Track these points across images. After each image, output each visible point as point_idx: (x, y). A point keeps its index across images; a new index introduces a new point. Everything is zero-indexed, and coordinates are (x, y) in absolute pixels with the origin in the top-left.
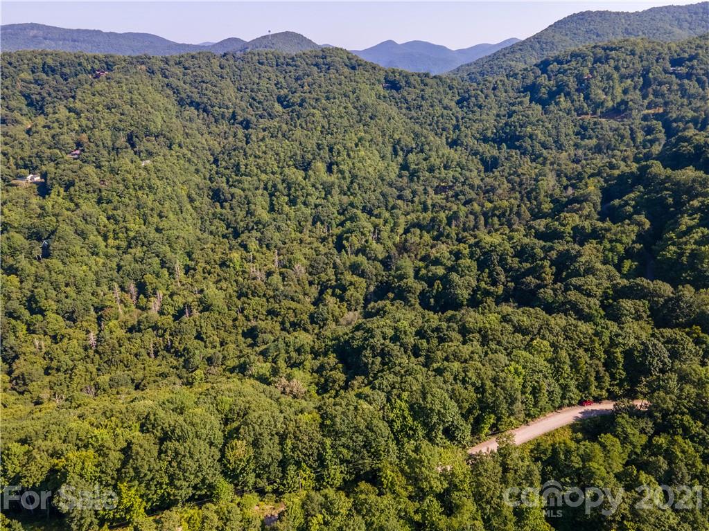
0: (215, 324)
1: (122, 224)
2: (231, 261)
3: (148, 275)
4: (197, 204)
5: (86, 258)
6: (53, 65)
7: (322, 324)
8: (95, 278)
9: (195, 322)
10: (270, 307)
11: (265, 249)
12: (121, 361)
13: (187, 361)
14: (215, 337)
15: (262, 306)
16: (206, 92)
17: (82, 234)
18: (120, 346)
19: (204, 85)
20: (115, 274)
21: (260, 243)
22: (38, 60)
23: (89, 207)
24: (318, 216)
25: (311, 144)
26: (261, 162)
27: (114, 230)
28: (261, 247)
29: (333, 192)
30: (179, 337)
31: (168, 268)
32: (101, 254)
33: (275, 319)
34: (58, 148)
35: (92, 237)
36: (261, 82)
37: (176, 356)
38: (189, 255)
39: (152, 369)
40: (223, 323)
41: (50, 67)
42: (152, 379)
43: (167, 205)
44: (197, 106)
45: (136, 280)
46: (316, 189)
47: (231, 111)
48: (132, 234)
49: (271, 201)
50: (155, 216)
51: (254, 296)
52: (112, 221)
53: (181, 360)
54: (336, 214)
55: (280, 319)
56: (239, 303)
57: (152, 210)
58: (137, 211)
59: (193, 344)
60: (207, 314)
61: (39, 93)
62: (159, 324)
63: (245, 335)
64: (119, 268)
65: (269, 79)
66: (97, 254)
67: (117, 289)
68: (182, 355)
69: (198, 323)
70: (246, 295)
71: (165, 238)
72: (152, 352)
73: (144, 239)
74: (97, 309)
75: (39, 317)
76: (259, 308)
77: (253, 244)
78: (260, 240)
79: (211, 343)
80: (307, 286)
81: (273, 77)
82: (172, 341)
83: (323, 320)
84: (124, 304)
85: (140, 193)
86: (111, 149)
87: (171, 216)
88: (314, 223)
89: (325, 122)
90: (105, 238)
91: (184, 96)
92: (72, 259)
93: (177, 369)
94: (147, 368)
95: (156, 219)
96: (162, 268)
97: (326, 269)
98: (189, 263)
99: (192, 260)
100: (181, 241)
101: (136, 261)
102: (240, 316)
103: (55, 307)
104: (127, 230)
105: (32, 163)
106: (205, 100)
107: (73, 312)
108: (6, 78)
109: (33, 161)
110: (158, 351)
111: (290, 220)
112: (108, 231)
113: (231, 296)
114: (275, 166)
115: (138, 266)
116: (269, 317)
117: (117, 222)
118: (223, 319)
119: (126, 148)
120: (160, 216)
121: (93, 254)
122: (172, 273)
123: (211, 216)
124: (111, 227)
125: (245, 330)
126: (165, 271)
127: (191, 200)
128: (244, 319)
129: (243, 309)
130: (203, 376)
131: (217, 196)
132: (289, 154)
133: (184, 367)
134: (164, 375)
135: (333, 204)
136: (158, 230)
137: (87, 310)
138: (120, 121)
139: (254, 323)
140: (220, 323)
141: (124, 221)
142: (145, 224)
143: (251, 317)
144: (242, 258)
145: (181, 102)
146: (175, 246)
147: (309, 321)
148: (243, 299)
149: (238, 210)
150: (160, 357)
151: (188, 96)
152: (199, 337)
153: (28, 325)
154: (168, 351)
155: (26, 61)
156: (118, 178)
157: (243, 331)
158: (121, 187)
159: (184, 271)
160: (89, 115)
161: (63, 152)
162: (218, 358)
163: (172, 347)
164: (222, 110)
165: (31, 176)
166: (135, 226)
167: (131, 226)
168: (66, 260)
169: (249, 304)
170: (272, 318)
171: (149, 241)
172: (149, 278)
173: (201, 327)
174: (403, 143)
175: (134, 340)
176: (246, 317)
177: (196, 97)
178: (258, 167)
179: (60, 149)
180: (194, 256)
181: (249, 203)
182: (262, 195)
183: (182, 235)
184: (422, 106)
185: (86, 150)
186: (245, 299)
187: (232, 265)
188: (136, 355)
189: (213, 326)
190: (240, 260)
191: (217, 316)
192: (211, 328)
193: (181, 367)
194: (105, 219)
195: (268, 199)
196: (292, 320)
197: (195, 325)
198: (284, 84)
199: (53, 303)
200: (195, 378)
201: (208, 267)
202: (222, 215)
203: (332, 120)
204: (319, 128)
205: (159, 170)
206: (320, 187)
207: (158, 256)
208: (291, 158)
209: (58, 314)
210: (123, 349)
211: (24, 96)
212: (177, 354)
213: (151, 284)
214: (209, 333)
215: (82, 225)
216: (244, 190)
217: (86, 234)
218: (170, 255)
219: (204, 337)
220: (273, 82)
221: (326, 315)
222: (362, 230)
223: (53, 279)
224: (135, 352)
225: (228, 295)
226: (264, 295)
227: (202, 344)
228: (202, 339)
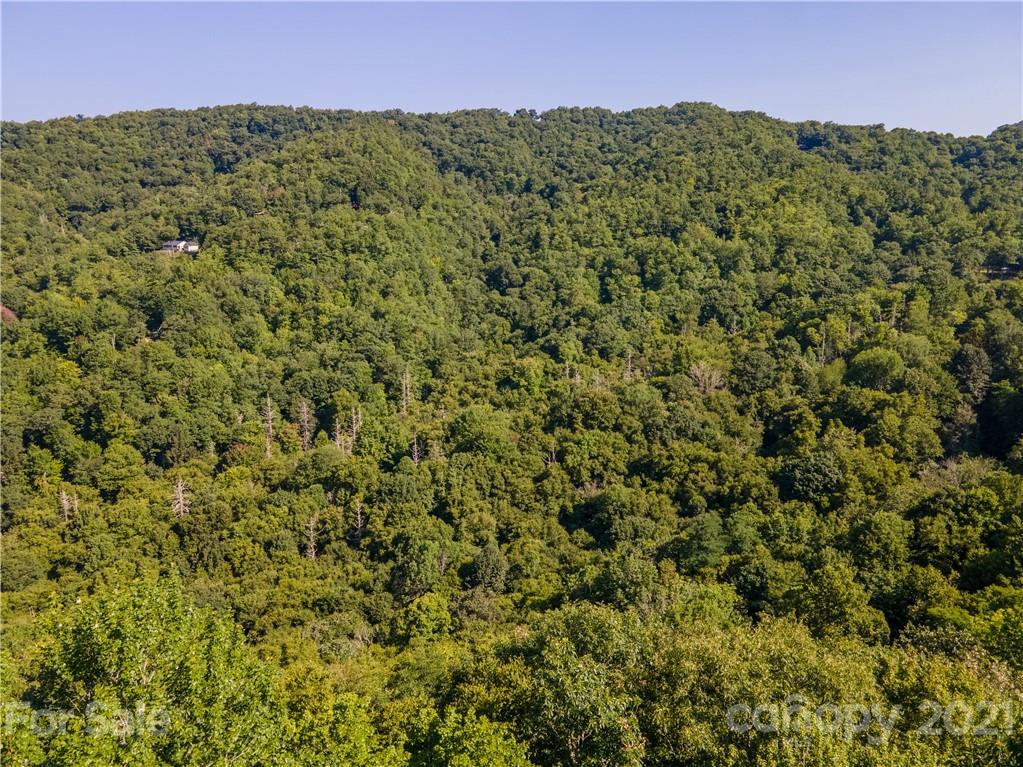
0: (485, 482)
1: (309, 303)
2: (522, 374)
3: (343, 391)
4: (457, 283)
5: (226, 353)
6: (262, 122)
7: (825, 501)
8: (232, 385)
9: (434, 473)
10: (636, 455)
11: (596, 358)
12: (227, 559)
13: (400, 573)
14: (486, 516)
15: (616, 449)
16: (485, 153)
17: (232, 313)
18: (237, 520)
19: (482, 145)
20: (276, 384)
21: (585, 346)
22: (244, 115)
23: (257, 272)
24: (713, 307)
25: (679, 201)
26: (581, 228)
27: (293, 314)
28: (589, 353)
29: (742, 264)
30: (387, 507)
31: (388, 385)
32: (258, 348)
33: (655, 485)
34: (236, 205)
35: (248, 318)
36: (575, 143)
37: (371, 558)
38: (433, 365)
39: (296, 583)
40: (507, 483)
41: (258, 125)
42: (291, 613)
43: (400, 276)
44: (469, 172)
45: (317, 402)
46: (703, 260)
47: (524, 178)
48: (324, 320)
49: (604, 285)
50: (376, 292)
51: (589, 427)
52: (292, 296)
53: (384, 569)
54: (750, 307)
55: (669, 484)
56: (552, 442)
57: (371, 282)
58: (342, 283)
59: (420, 524)
60: (466, 457)
61: (234, 153)
62: (342, 473)
63: (567, 520)
64: (288, 374)
65: (589, 140)
66: (251, 349)
67: (273, 413)
68: (391, 556)
69: (441, 476)
70: (570, 424)
71: (389, 327)
72: (312, 544)
73: (346, 328)
74: (221, 448)
75: (93, 447)
76: (608, 452)
77: (572, 345)
78: (586, 341)
79: (474, 530)
80: (733, 415)
81: (596, 137)
82: (367, 519)
83: (826, 490)
84: (283, 443)
85: (352, 257)
86: (318, 206)
87: (405, 293)
88: (703, 320)
89: (703, 173)
90: (274, 325)
91: (449, 158)
92: (200, 349)
93: (368, 591)
94: (285, 580)
95: (375, 297)
96: (375, 381)
97: (777, 380)
98: (432, 382)
99: (436, 374)
100: (419, 335)
101: (323, 364)
102: (554, 468)
103: (133, 432)
104: (318, 312)
105: (191, 224)
106: (483, 164)
107: (169, 446)
108: (194, 135)
109: (193, 219)
110: (329, 542)
111: (649, 309)
112: (282, 313)
113: (528, 426)
114: (609, 234)
115: (325, 374)
116: (637, 480)
117: (301, 297)
118: (508, 473)
119: (343, 202)
120: (384, 294)
121: (242, 347)
122: (393, 393)
123: (481, 307)
124: (290, 305)
125: (569, 505)
126: (380, 388)
127: (447, 279)
128: (566, 477)
129: (560, 456)
130: (446, 615)
131: (495, 280)
132: (635, 216)
133: (388, 587)
134: (325, 606)
135: (745, 287)
136: (377, 315)
137: (201, 447)
138: (342, 172)
139: (592, 491)
140: (499, 481)
141: (316, 299)
142: (353, 305)
143: (585, 475)
144: (546, 373)
145: (443, 167)
146: (405, 343)
147: (775, 491)
148: (559, 431)
149: (536, 299)
150: (330, 558)
151: (455, 158)
152: (441, 511)
153: (69, 463)
154: (353, 543)
155: (226, 116)
156: (318, 231)
157: (563, 509)
158: (321, 244)
159: (419, 395)
160: (295, 166)
161: (242, 212)
162: (496, 569)
163: (366, 533)
164: (511, 175)
165: (184, 243)
166: (334, 305)
167: (327, 304)
168: (188, 350)
169: (578, 443)
170: (644, 485)
171: (355, 330)
172: (343, 396)
173: (449, 487)
174: (869, 204)
175: (270, 507)
176: (570, 471)
177: (469, 161)
178: (576, 238)
179: (238, 207)
180: (442, 369)
181: (557, 287)
182: (585, 276)
183: (424, 326)
184: (884, 163)
185: (277, 202)
186: (567, 432)
187: (523, 382)
188: (268, 545)
189: (480, 488)
190: (540, 372)
191: (491, 464)
192: (476, 493)
193: (379, 586)
194: (281, 295)
195: (597, 283)
196: (710, 488)
197: (435, 481)
198: (614, 146)
199: (130, 421)
200: (416, 622)
201: (472, 387)
202: (503, 306)
203: (716, 172)
204: (692, 181)
205: (393, 228)
206: (712, 257)
207: (369, 359)
208: (639, 223)
209: (137, 447)
210: (238, 528)
211: (211, 155)
212: (377, 553)
213: (346, 408)
214: (471, 504)
215: (235, 297)
216: (547, 270)
217: (238, 313)
218: (393, 357)
219: (455, 511)
220: (596, 144)
221: (836, 476)
222: (851, 308)
223: (149, 378)
224: (268, 537)
225: (521, 421)
226: (617, 428)
227: (448, 529)
228: (449, 519)
